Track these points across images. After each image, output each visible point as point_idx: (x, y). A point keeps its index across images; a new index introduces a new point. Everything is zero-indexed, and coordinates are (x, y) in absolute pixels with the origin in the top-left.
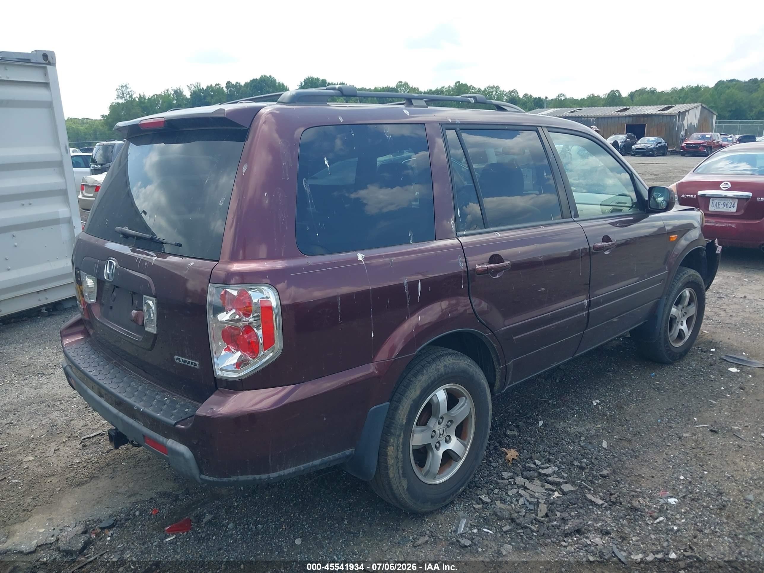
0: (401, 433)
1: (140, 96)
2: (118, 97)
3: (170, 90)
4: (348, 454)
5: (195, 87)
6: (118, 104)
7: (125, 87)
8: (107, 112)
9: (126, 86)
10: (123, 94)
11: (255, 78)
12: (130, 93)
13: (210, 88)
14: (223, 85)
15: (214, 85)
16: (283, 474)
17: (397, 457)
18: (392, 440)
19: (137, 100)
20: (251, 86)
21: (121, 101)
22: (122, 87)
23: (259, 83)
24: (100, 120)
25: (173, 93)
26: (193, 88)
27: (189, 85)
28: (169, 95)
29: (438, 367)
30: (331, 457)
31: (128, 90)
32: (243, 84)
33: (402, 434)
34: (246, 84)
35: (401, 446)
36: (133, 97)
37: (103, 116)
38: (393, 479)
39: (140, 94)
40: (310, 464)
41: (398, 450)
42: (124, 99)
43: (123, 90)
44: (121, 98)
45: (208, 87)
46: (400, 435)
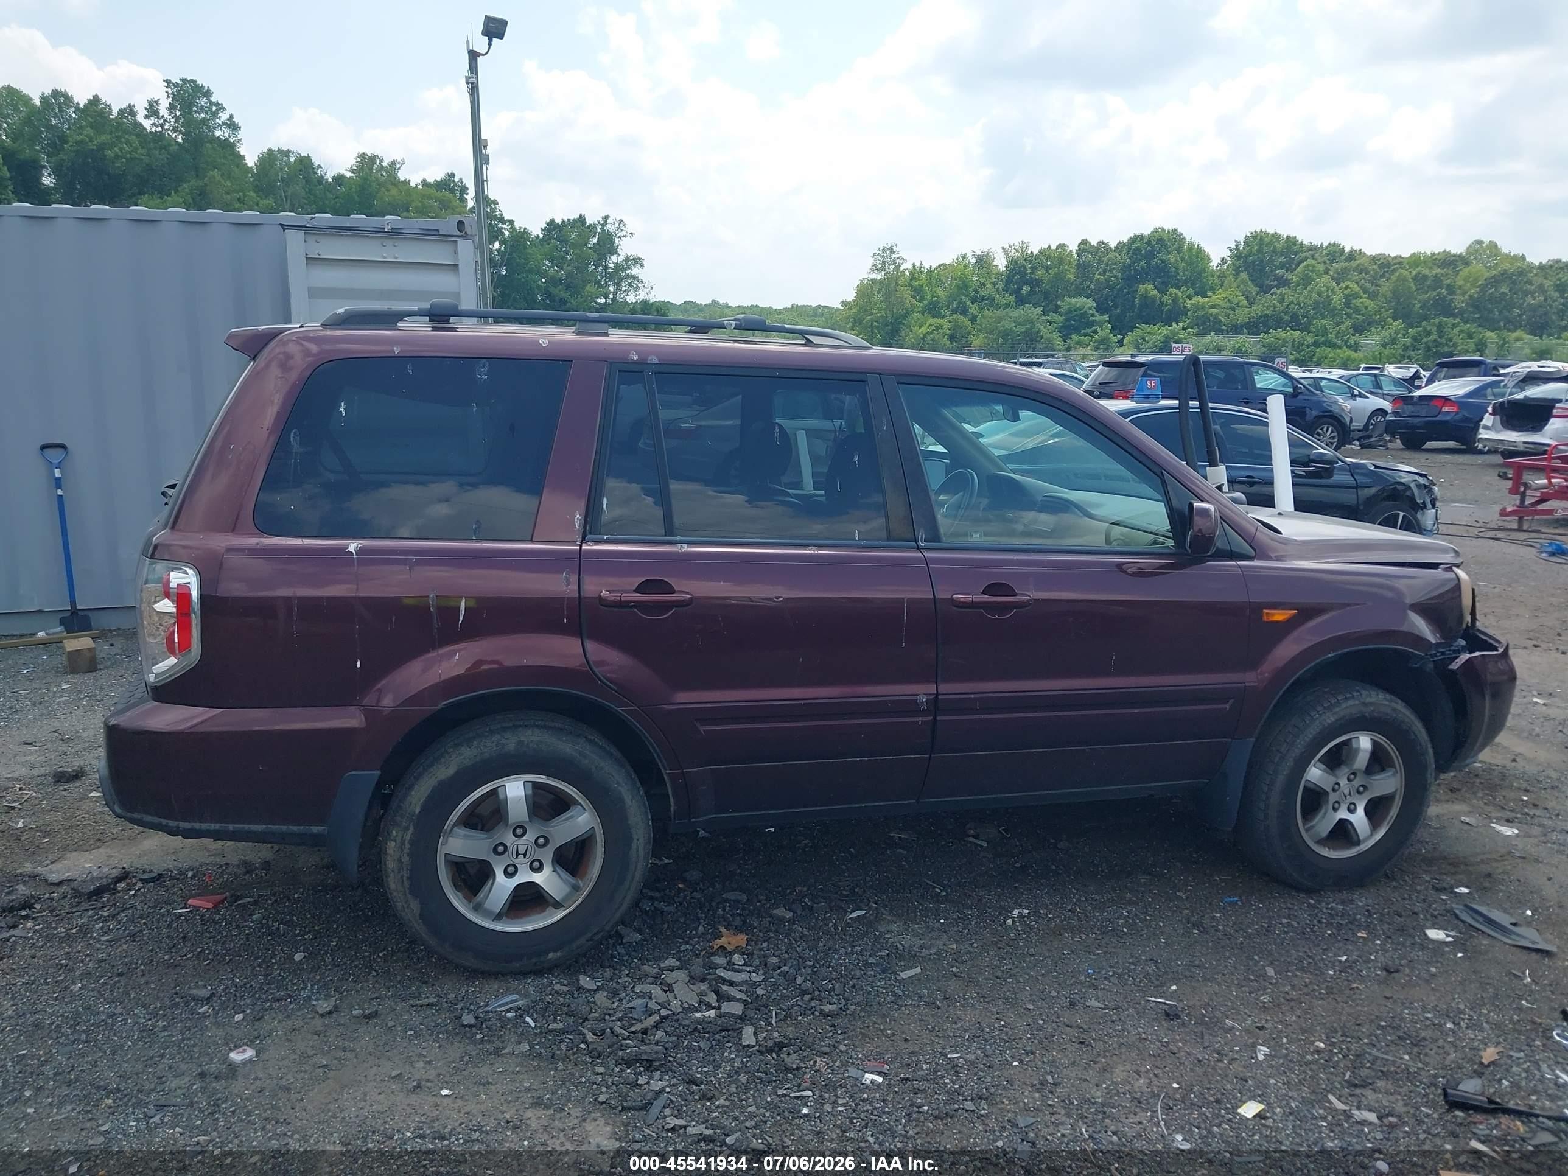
0: (409, 826)
1: (914, 266)
2: (874, 268)
3: (970, 255)
4: (315, 831)
5: (1018, 252)
6: (873, 281)
7: (888, 252)
8: (851, 296)
9: (891, 249)
10: (884, 262)
11: (1138, 233)
12: (897, 261)
13: (1045, 253)
14: (1073, 247)
15: (1054, 247)
16: (198, 828)
17: (400, 861)
18: (394, 832)
19: (907, 273)
20: (1129, 250)
21: (878, 276)
22: (884, 250)
23: (1149, 242)
24: (838, 309)
25: (974, 261)
26: (1013, 253)
27: (1006, 246)
28: (965, 266)
29: (503, 741)
30: (284, 828)
31: (894, 256)
32: (1113, 244)
33: (411, 829)
34: (1120, 246)
35: (408, 846)
36: (901, 269)
37: (844, 303)
38: (395, 894)
39: (913, 264)
40: (246, 827)
41: (402, 850)
42: (883, 273)
43: (886, 257)
44: (879, 270)
45: (1041, 251)
46: (407, 829)
